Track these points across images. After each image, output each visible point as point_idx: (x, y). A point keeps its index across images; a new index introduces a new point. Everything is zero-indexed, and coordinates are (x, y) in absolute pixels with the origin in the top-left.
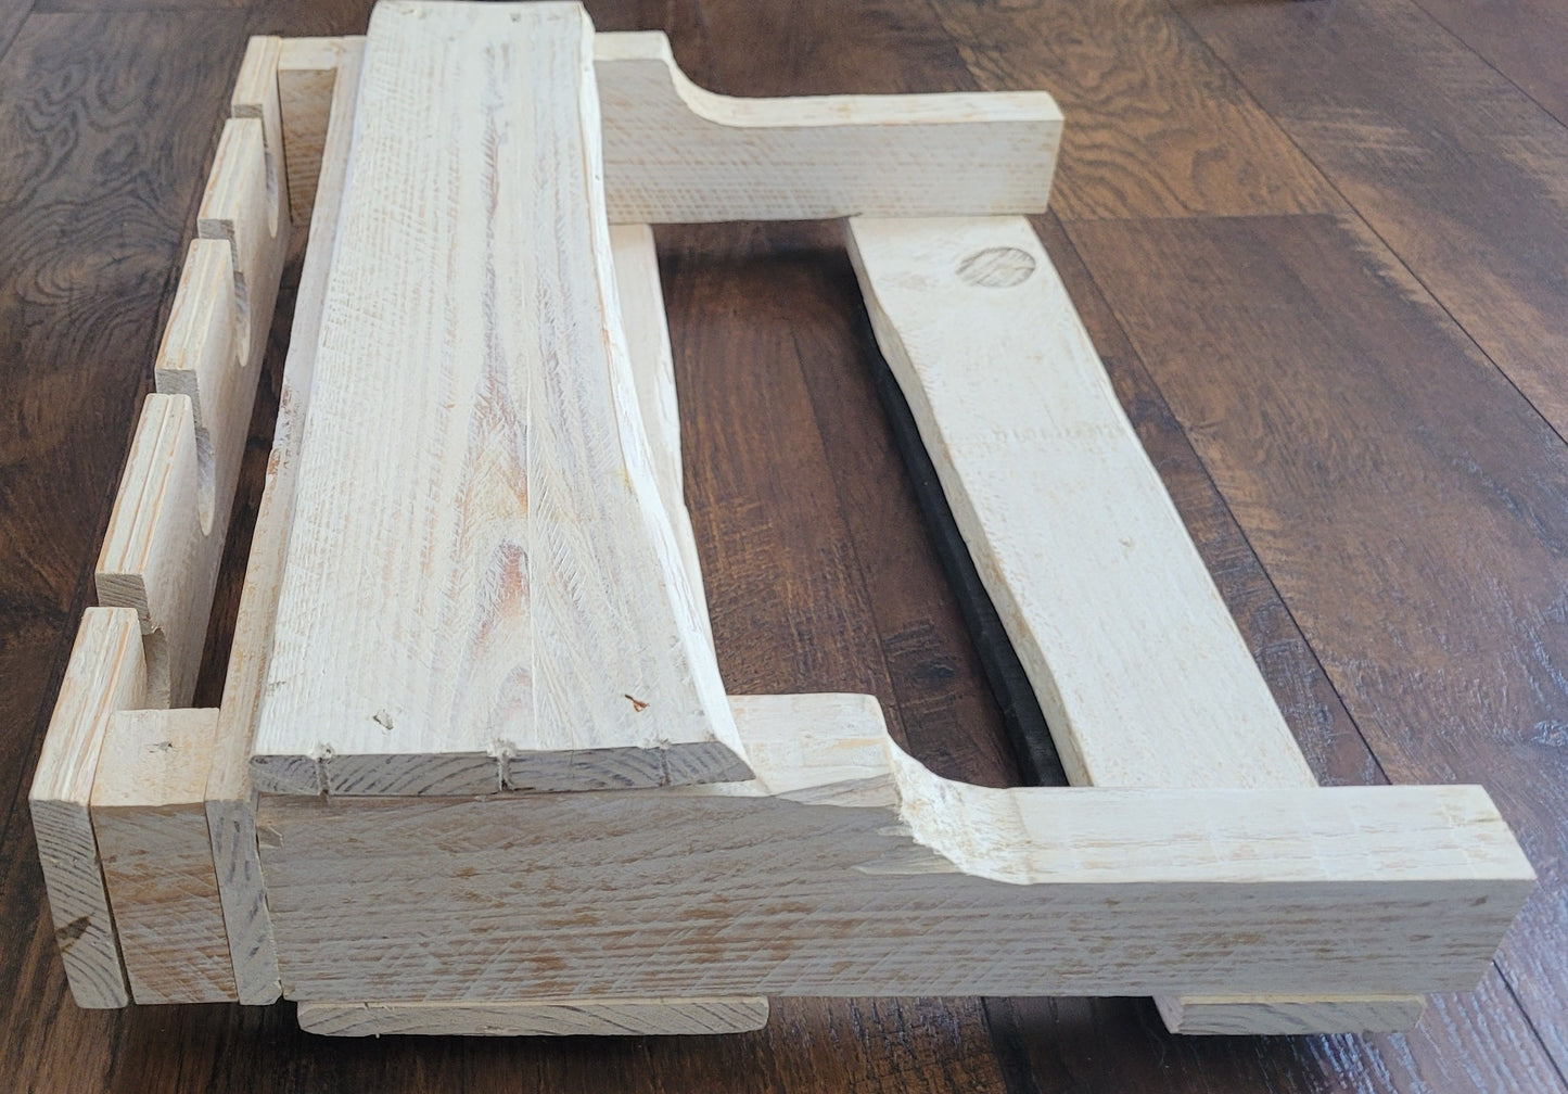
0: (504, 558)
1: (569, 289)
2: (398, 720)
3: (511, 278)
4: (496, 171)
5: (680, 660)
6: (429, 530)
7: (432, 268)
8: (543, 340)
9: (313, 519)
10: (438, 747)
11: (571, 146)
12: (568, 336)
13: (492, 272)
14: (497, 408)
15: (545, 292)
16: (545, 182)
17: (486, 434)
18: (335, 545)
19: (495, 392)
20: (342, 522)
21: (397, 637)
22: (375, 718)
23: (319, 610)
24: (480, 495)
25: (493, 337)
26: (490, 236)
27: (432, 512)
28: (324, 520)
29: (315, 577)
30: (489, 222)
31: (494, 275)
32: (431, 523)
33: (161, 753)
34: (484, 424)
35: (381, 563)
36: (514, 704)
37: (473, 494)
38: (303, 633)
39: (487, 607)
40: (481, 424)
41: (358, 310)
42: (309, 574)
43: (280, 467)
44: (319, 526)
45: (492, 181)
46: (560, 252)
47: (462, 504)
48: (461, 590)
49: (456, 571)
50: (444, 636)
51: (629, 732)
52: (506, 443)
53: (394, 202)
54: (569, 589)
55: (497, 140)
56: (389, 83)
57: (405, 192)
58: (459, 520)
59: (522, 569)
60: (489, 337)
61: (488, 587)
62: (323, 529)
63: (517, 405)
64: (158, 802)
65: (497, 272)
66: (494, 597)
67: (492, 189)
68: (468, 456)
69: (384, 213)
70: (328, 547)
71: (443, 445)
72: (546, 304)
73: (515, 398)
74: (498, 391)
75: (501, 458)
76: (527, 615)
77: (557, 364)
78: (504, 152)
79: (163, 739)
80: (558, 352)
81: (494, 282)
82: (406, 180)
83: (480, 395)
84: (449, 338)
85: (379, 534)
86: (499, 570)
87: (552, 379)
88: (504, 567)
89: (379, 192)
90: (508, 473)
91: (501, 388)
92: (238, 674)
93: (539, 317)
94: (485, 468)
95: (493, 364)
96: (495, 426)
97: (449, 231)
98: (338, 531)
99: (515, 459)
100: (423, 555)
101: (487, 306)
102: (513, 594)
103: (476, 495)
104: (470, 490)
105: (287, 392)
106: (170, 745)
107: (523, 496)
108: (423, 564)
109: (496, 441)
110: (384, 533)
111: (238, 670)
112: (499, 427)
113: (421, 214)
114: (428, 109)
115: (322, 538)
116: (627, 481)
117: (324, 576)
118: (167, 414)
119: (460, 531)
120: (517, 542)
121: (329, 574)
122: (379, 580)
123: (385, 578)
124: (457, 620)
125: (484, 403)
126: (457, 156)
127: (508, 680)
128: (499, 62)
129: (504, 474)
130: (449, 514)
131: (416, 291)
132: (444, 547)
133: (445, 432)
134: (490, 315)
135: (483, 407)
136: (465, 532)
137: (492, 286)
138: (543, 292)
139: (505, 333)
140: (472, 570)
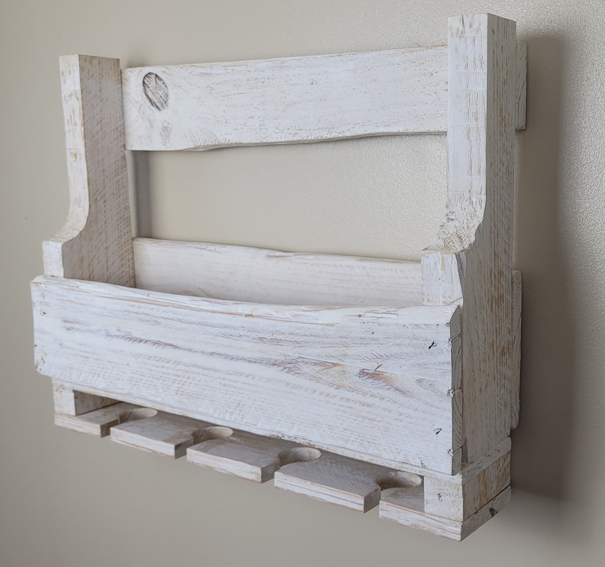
0: (365, 377)
1: (222, 325)
2: (437, 426)
3: (216, 346)
4: (150, 341)
5: (414, 327)
6: (351, 401)
7: (210, 377)
8: (251, 341)
9: (346, 442)
10: (450, 414)
11: (132, 306)
12: (249, 331)
13: (212, 354)
14: (289, 366)
15: (224, 335)
16: (156, 322)
17: (303, 372)
18: (359, 436)
19: (280, 365)
20: (347, 431)
21: (401, 421)
22: (437, 433)
23: (388, 445)
24: (334, 380)
25: (249, 359)
26: (190, 350)
27: (342, 399)
28: (347, 438)
29: (374, 444)
30: (182, 349)
31: (214, 353)
32: (348, 400)
33: (442, 498)
34: (298, 372)
35: (367, 420)
36: (432, 386)
37: (334, 382)
38: (399, 452)
39: (389, 387)
40: (297, 373)
41: (236, 409)
42: (372, 446)
44: (349, 440)
45: (156, 343)
46: (200, 324)
47: (338, 387)
48: (380, 395)
49: (371, 395)
50: (401, 405)
51: (445, 350)
52: (307, 366)
53: (171, 386)
54: (380, 357)
55: (129, 336)
56: (93, 376)
57: (164, 381)
58: (347, 390)
59: (371, 372)
60: (250, 361)
61: (379, 385)
62: (351, 439)
63: (287, 358)
64: (461, 500)
65: (213, 351)
66: (384, 384)
67: (163, 344)
68: (314, 381)
69: (178, 391)
70: (360, 438)
71: (308, 389)
72: (231, 336)
73: (283, 358)
74: (280, 363)
75: (315, 369)
76: (392, 374)
77: (265, 338)
78: (136, 335)
79: (437, 497)
80: (259, 336)
81: (219, 354)
82: (157, 379)
83: (282, 370)
84: (251, 377)
85: (354, 419)
86: (371, 380)
87: (273, 342)
88: (369, 378)
89: (164, 391)
90: (323, 368)
91: (278, 362)
92: (409, 469)
93: (238, 340)
94: (320, 376)
95: (265, 362)
96: (299, 368)
97: (189, 366)
98: (352, 434)
99: (316, 364)
100: (363, 405)
101: (232, 359)
102: (382, 377)
103: (334, 381)
104: (332, 384)
105: (272, 435)
106: (439, 494)
107: (335, 365)
108: (368, 406)
109: (305, 369)
110: (354, 418)
111: (408, 469)
112: (299, 367)
113: (179, 376)
114: (109, 362)
115: (355, 440)
116: (328, 325)
117: (373, 441)
118: (285, 481)
119: (352, 390)
120: (358, 371)
121: (372, 439)
122: (376, 423)
123: (375, 421)
124: (394, 399)
125: (287, 370)
126: (141, 355)
127: (421, 386)
128: (76, 326)
129: (324, 369)
130: (344, 393)
131: (225, 385)
132: (360, 397)
133: (302, 387)
134: (238, 359)
135: (289, 371)
136: (352, 389)
137: (221, 355)
138: (224, 336)
139: (247, 355)
140: (371, 390)
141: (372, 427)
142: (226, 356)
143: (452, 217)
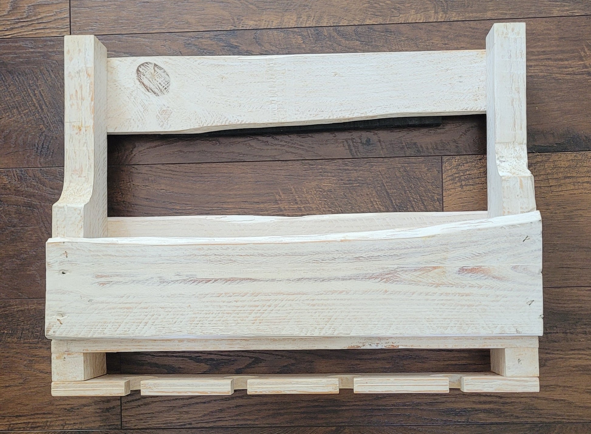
0: (465, 273)
2: (530, 299)
3: (304, 272)
4: (221, 279)
5: (510, 227)
6: (451, 295)
7: (296, 300)
8: (346, 261)
10: (541, 288)
12: (345, 253)
13: (299, 280)
14: (387, 276)
15: (314, 260)
16: (230, 260)
17: (402, 279)
18: (458, 321)
19: (378, 277)
20: (447, 320)
21: (498, 301)
22: (530, 305)
23: (487, 323)
24: (434, 280)
25: (343, 278)
26: (273, 280)
27: (442, 294)
28: (446, 325)
30: (262, 281)
31: (302, 278)
32: (447, 294)
33: (521, 362)
35: (466, 307)
36: (525, 270)
37: (433, 282)
38: (496, 327)
39: (486, 277)
40: (396, 281)
43: (395, 345)
45: (227, 280)
46: (286, 255)
47: (438, 285)
48: (478, 285)
49: (470, 286)
50: (498, 289)
51: (537, 241)
52: (407, 273)
53: (247, 317)
54: (479, 255)
55: (192, 279)
57: (238, 313)
58: (446, 286)
59: (470, 268)
60: (343, 280)
61: (477, 277)
62: (450, 325)
63: (385, 270)
65: (300, 277)
66: (482, 275)
67: (237, 280)
68: (413, 284)
69: (255, 320)
70: (459, 323)
71: (407, 292)
72: (323, 260)
73: (381, 271)
75: (415, 274)
76: (490, 266)
77: (362, 257)
78: (200, 276)
79: (517, 362)
80: (355, 256)
82: (228, 313)
83: (379, 281)
84: (344, 293)
85: (453, 309)
86: (470, 274)
87: (371, 259)
88: (468, 273)
89: (238, 323)
91: (375, 275)
93: (331, 263)
94: (420, 279)
95: (361, 278)
96: (397, 276)
97: (270, 295)
98: (451, 321)
99: (415, 270)
100: (462, 296)
101: (323, 280)
102: (481, 270)
104: (432, 283)
106: (519, 359)
107: (435, 268)
108: (466, 296)
109: (404, 276)
113: (257, 306)
114: (162, 308)
115: (455, 325)
116: (429, 237)
119: (452, 286)
120: (457, 269)
121: (471, 322)
122: (474, 307)
123: (473, 306)
124: (491, 285)
125: (385, 280)
126: (208, 294)
127: (516, 271)
128: (115, 279)
129: (423, 273)
130: (444, 289)
131: (314, 305)
132: (459, 290)
133: (400, 292)
134: (329, 280)
135: (387, 280)
136: (452, 284)
137: (309, 279)
138: (316, 261)
139: (341, 274)
140: (469, 282)
141: (471, 312)
142: (316, 280)
143: (503, 160)
